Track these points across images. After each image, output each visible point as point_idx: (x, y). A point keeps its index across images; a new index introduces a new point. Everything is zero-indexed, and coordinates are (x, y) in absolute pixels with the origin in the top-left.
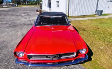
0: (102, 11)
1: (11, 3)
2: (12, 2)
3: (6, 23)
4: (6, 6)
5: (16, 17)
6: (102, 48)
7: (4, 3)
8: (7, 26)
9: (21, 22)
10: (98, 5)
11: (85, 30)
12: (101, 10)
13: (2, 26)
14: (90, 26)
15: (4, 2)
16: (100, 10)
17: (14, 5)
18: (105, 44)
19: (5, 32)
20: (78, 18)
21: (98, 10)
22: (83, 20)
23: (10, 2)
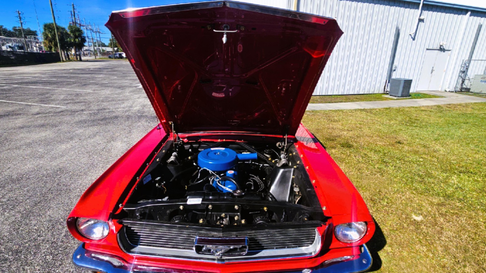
0: (408, 83)
1: (109, 49)
2: (110, 45)
3: (83, 108)
4: (93, 58)
5: (119, 91)
6: (419, 218)
7: (85, 48)
8: (84, 117)
9: (131, 107)
10: (396, 63)
11: (350, 146)
12: (407, 78)
13: (67, 118)
14: (366, 131)
15: (86, 44)
16: (402, 77)
17: (118, 55)
18: (432, 204)
19: (71, 139)
20: (326, 102)
21: (394, 76)
22: (342, 111)
23: (107, 44)
